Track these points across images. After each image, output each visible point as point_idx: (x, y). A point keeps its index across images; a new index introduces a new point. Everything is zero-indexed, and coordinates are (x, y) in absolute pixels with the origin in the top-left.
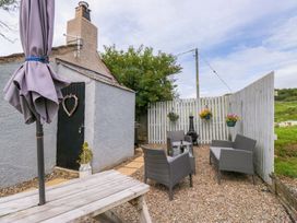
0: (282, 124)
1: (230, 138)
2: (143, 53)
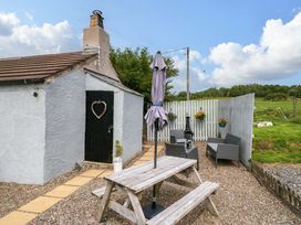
0: (260, 125)
1: (220, 136)
2: (140, 54)
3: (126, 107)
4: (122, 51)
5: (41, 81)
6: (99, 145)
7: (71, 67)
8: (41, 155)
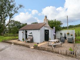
3: (51, 32)
4: (51, 20)
5: (40, 29)
6: (47, 38)
7: (43, 27)
8: (40, 39)
